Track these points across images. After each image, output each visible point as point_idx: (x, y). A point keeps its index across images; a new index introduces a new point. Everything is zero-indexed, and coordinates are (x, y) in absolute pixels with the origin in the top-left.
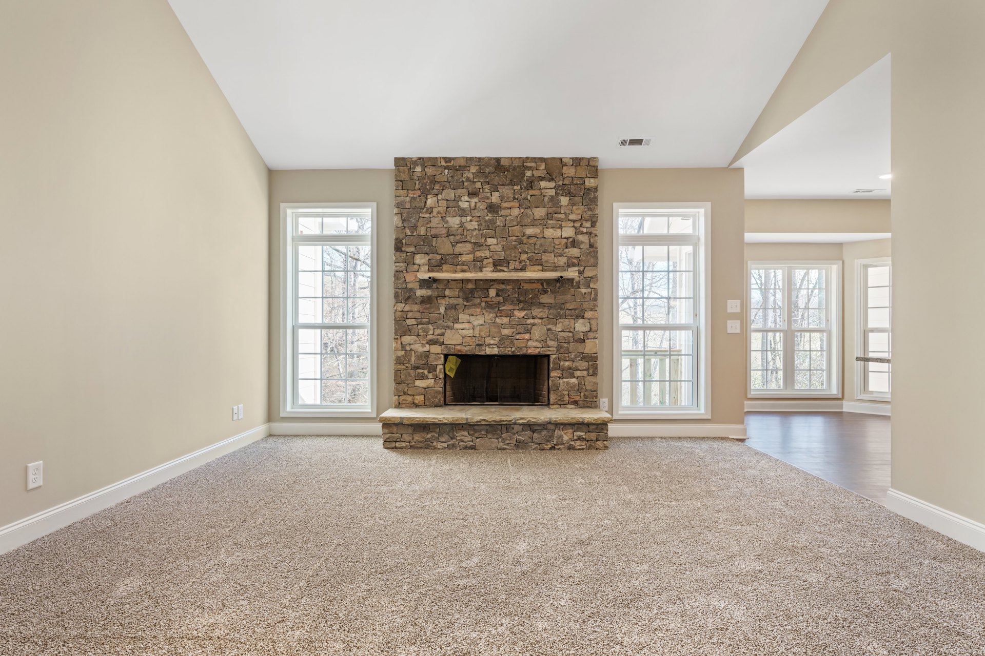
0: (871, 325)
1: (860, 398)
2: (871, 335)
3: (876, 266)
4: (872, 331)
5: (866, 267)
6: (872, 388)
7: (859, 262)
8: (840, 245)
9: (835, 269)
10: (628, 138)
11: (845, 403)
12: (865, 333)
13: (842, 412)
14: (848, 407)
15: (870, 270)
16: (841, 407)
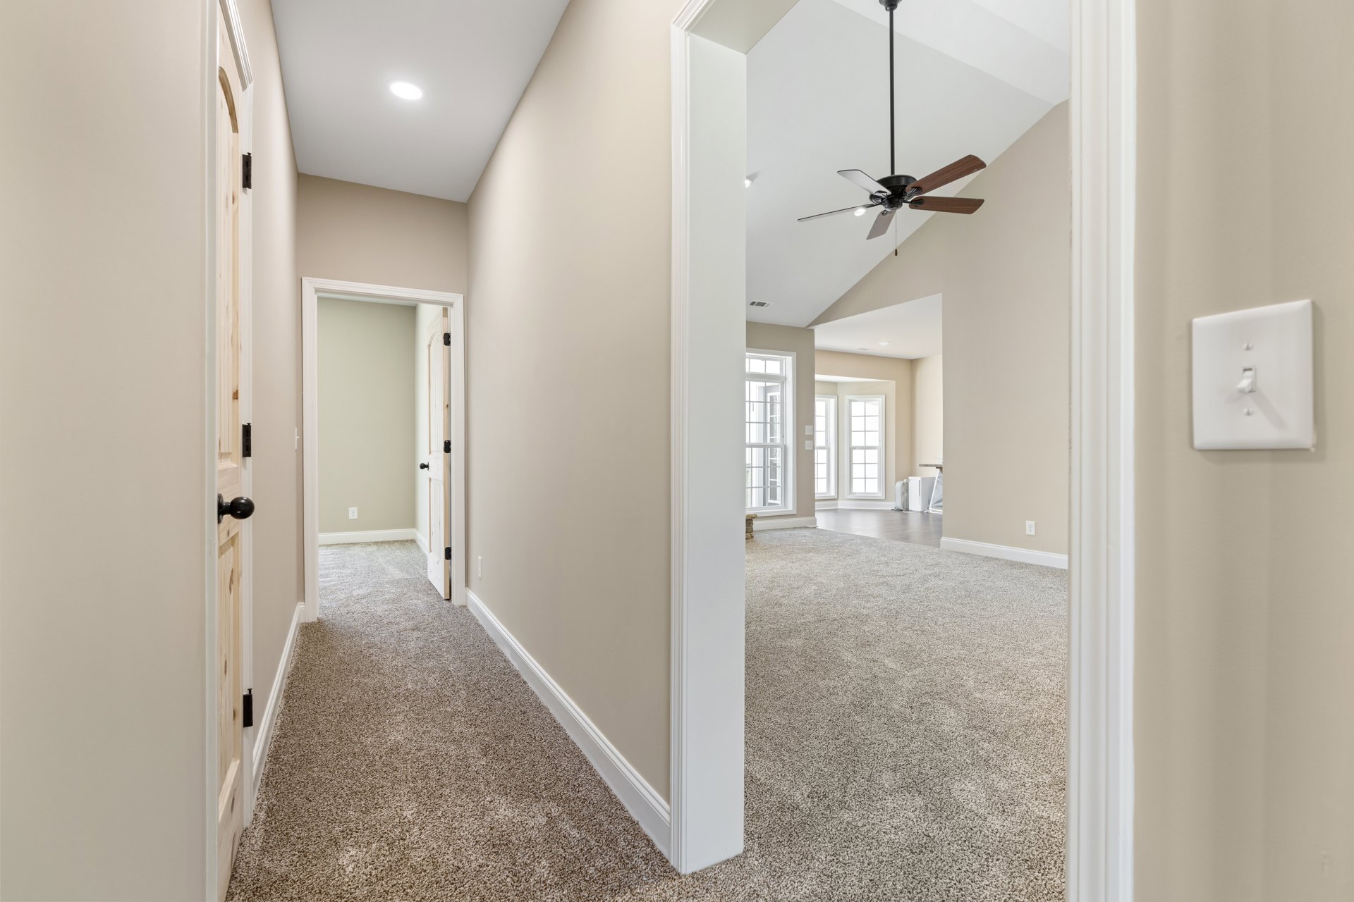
0: (854, 444)
1: (849, 497)
2: (854, 451)
3: (857, 401)
4: (855, 448)
5: (850, 401)
6: (855, 490)
7: (847, 397)
8: (835, 384)
9: (832, 401)
10: (757, 301)
11: (840, 502)
12: (851, 449)
13: (837, 509)
14: (841, 505)
15: (853, 403)
16: (837, 505)
